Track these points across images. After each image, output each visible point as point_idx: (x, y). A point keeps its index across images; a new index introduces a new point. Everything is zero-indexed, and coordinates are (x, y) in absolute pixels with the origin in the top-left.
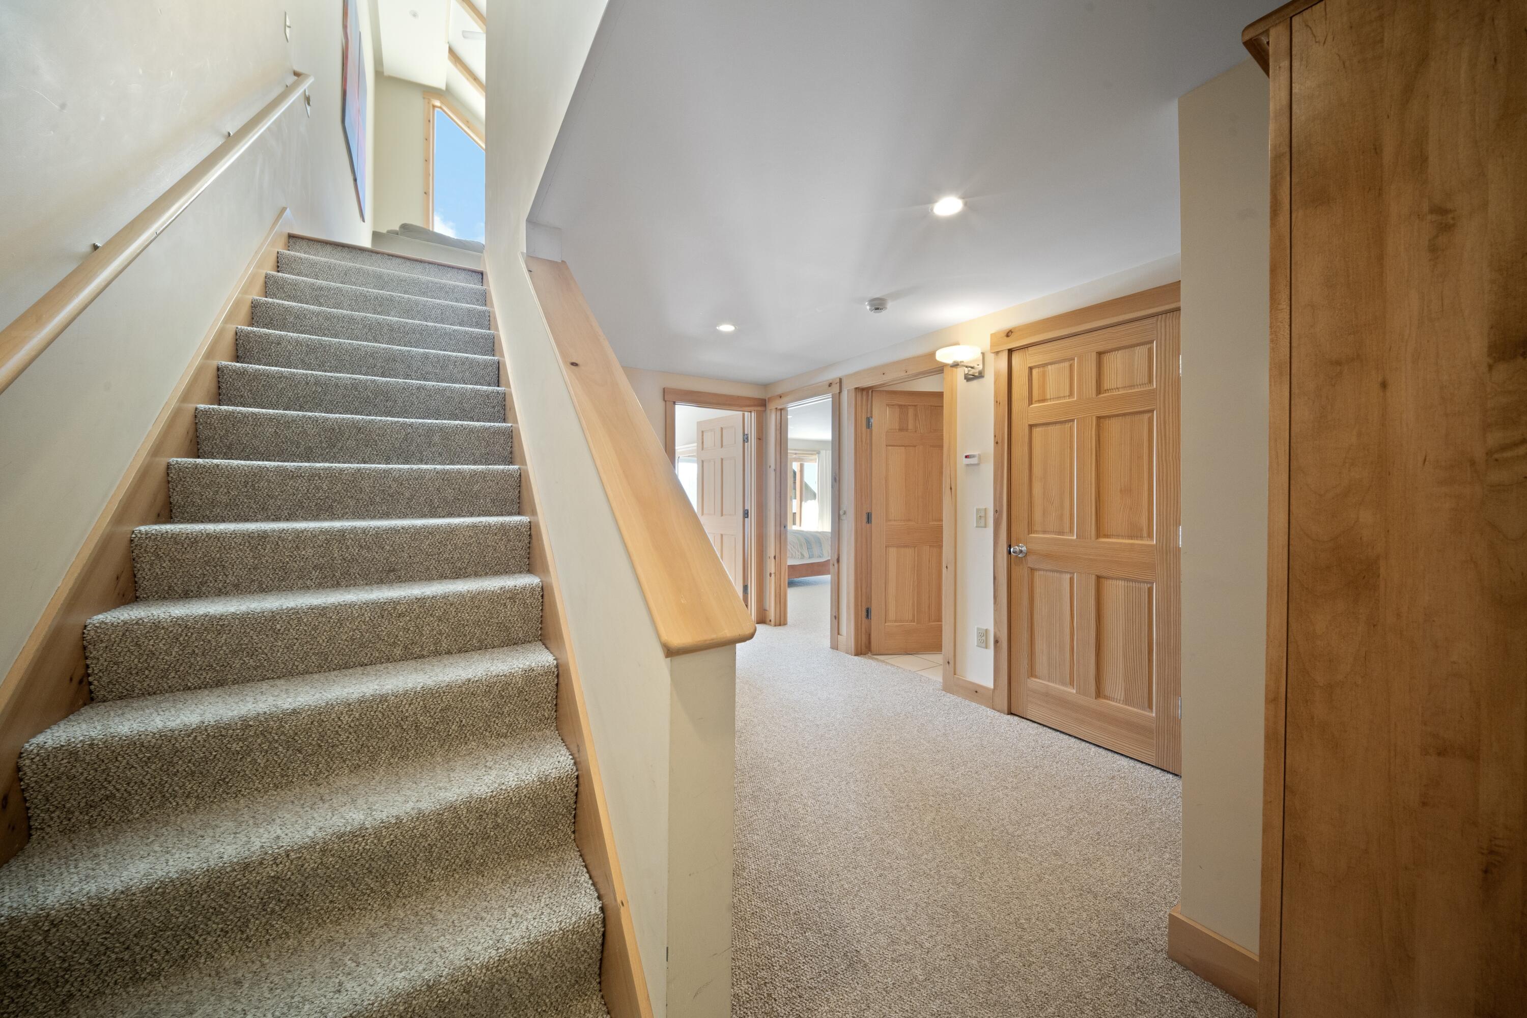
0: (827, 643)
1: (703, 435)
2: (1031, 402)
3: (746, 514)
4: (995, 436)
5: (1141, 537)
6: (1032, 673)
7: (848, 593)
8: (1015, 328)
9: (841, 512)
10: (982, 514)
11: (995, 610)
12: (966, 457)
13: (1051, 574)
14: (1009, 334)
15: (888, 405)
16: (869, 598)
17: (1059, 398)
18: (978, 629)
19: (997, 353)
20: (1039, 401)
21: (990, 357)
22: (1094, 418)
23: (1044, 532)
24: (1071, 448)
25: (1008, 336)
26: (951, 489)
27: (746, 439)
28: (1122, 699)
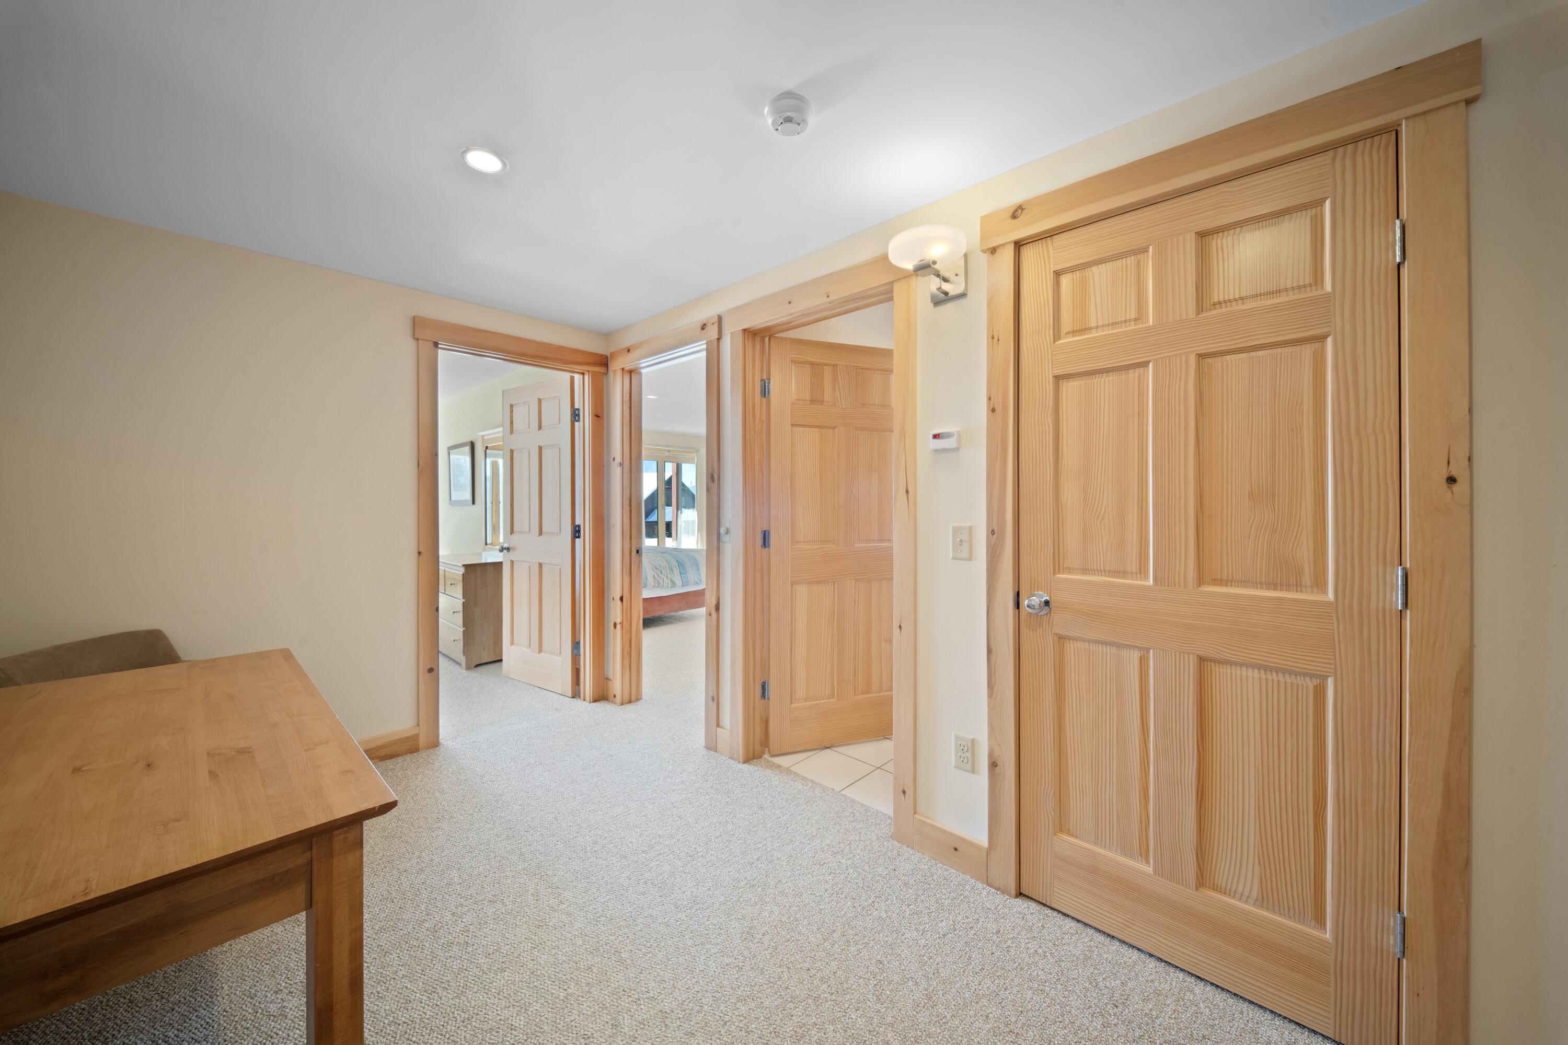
0: (699, 736)
1: (512, 412)
2: (1057, 336)
3: (576, 532)
4: (990, 399)
5: (1299, 587)
6: (1062, 826)
7: (733, 661)
8: (1028, 202)
9: (722, 530)
10: (965, 537)
11: (991, 708)
12: (936, 436)
13: (1100, 648)
14: (1016, 213)
15: (793, 361)
16: (765, 666)
17: (1114, 324)
18: (958, 738)
19: (993, 251)
20: (1074, 333)
21: (981, 261)
22: (1193, 359)
23: (1085, 571)
24: (1142, 414)
25: (1014, 216)
26: (907, 492)
27: (575, 415)
28: (1254, 895)
